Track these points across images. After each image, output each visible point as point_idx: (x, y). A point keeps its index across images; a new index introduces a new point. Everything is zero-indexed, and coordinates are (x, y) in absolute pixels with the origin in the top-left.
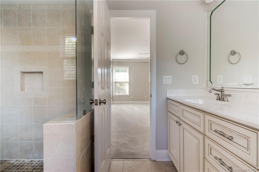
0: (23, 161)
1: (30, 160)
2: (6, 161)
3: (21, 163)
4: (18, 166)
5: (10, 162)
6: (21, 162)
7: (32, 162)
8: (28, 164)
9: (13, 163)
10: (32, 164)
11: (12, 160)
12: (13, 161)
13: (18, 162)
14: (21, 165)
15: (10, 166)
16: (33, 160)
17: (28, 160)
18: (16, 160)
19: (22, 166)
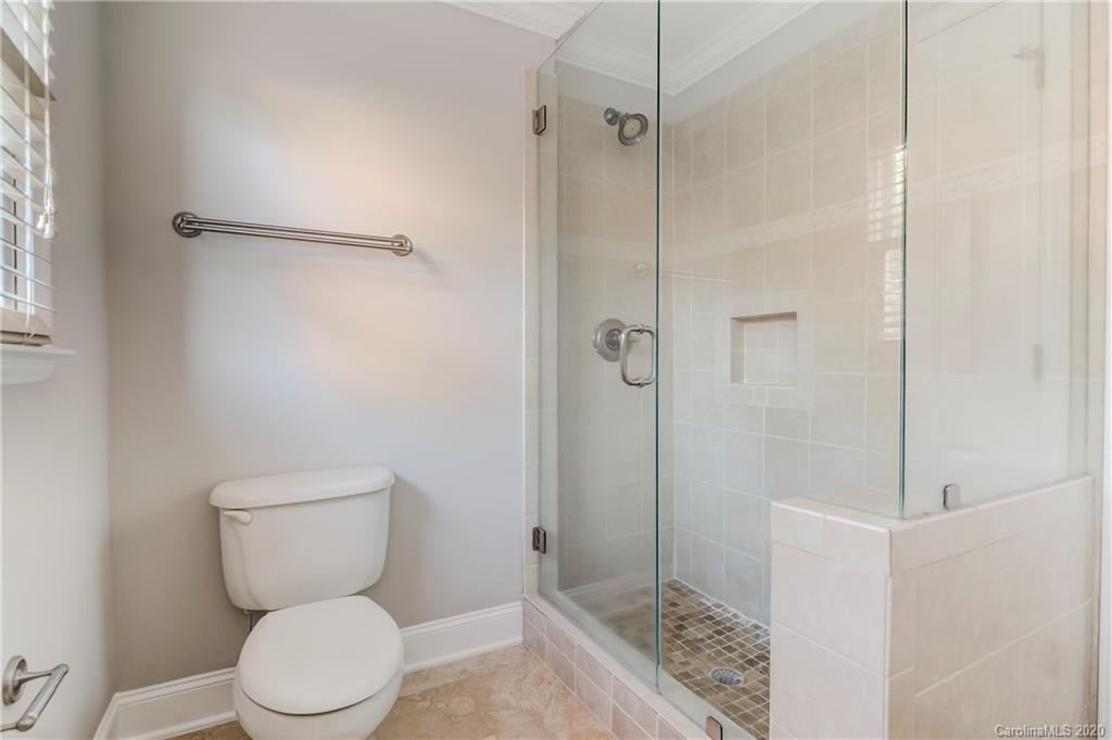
0: (735, 616)
1: (754, 622)
2: (693, 592)
3: (729, 620)
4: (718, 623)
5: (702, 600)
6: (730, 615)
7: (758, 632)
8: (746, 631)
9: (708, 609)
10: (757, 636)
11: (708, 596)
12: (708, 600)
13: (719, 610)
14: (728, 624)
15: (701, 613)
16: (762, 625)
17: (748, 619)
18: (716, 601)
19: (730, 629)
